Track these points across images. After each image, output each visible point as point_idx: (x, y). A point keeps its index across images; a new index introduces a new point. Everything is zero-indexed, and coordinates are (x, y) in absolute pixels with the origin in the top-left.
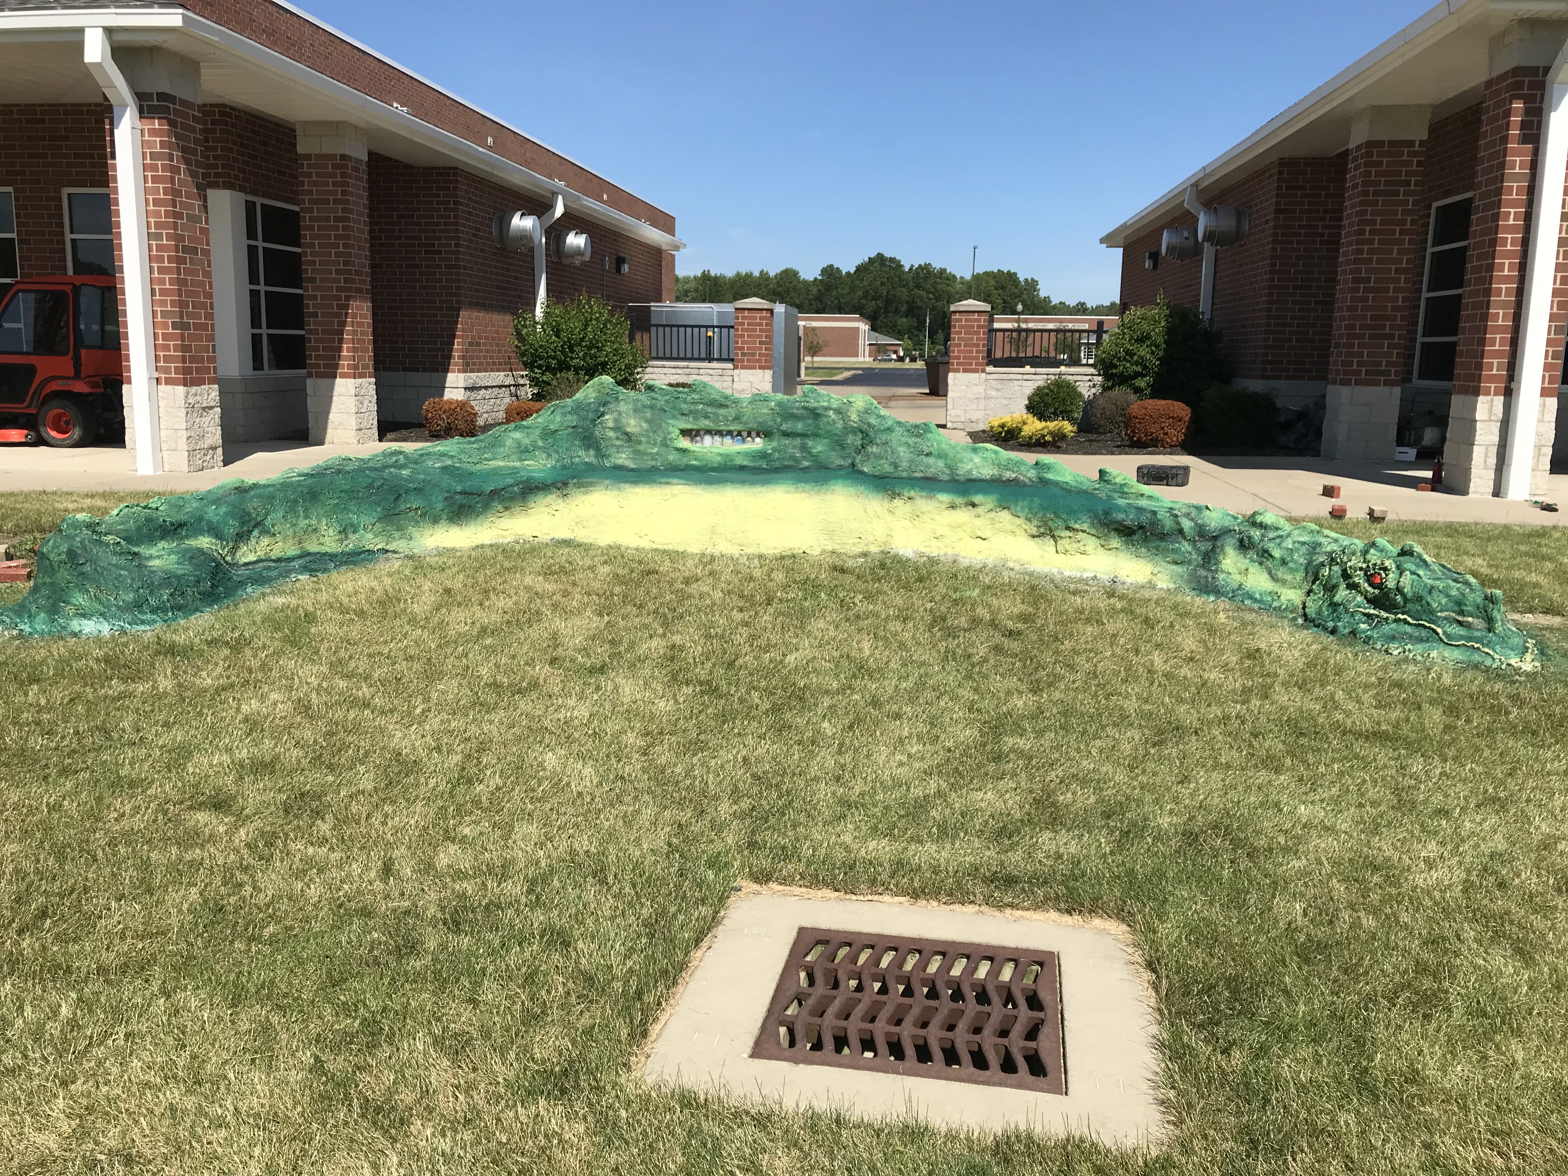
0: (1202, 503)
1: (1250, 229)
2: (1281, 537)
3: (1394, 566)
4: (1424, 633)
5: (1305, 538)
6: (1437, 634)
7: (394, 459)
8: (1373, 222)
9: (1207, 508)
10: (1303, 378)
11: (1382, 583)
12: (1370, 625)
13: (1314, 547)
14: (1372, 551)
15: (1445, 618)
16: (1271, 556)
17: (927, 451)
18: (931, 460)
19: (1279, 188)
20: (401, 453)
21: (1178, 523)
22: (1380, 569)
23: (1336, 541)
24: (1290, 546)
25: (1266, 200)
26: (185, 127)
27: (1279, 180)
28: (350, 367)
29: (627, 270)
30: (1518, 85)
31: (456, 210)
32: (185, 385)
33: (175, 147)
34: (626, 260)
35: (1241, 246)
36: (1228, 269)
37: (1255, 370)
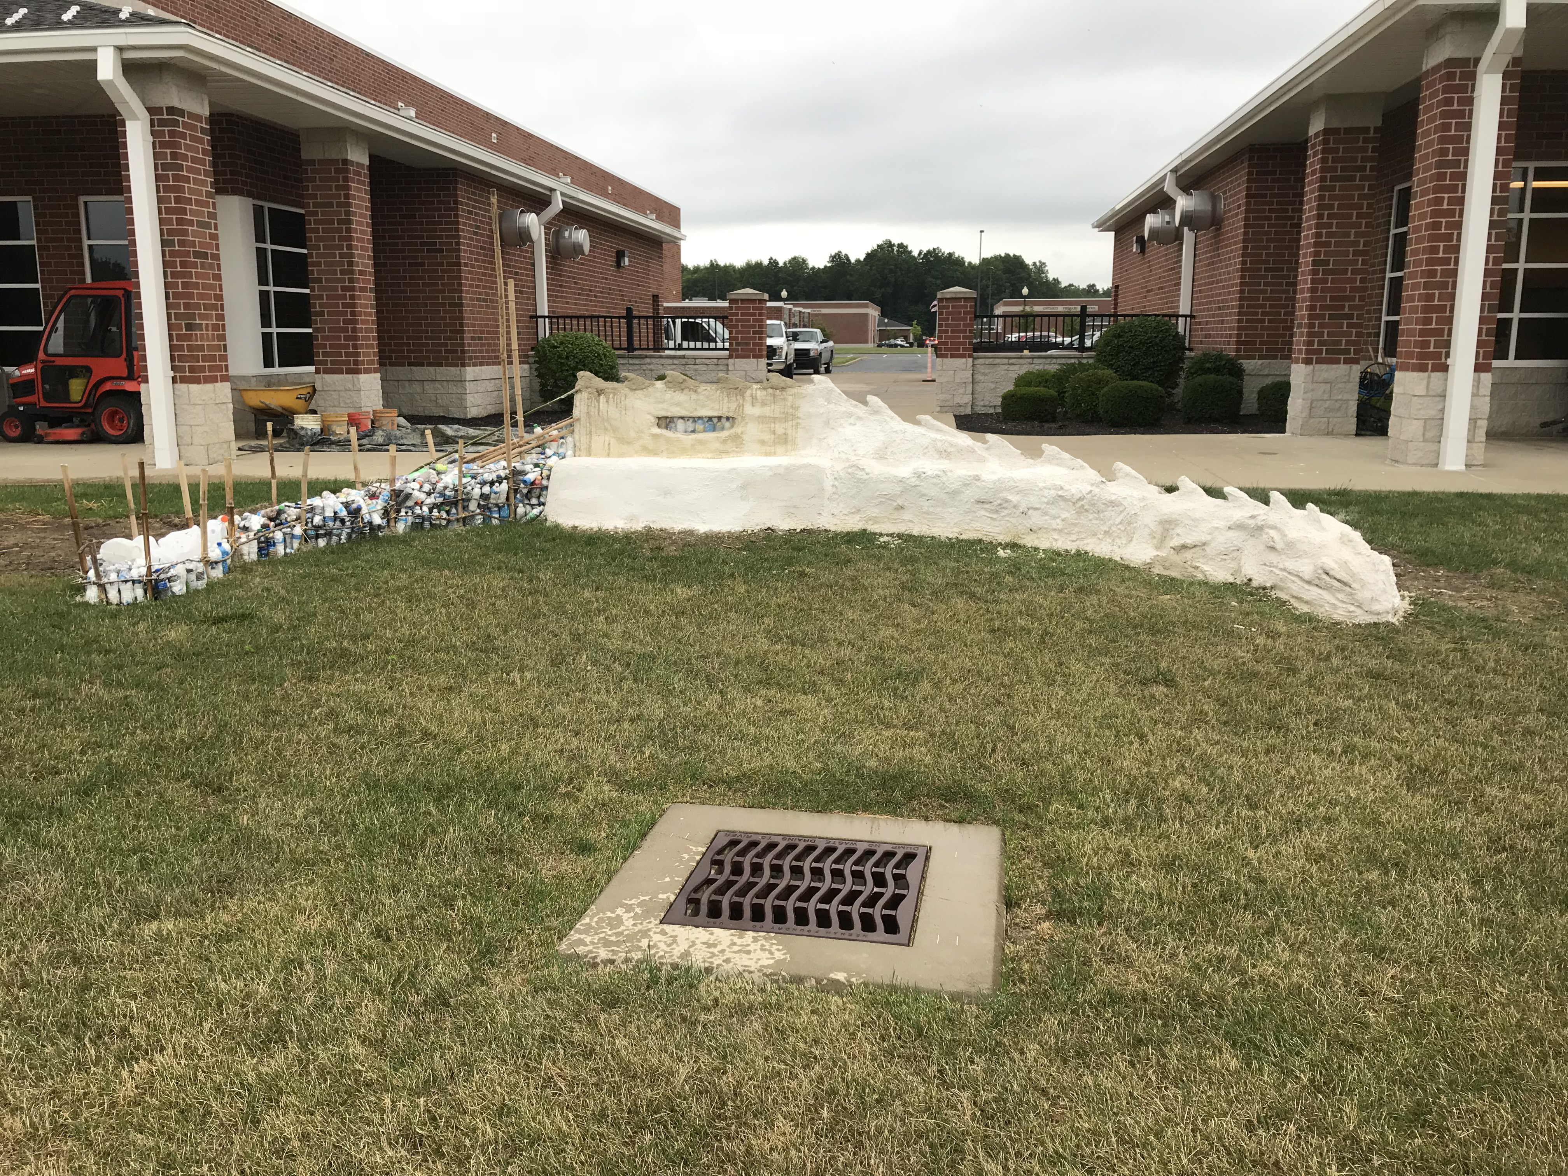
1: (1225, 213)
19: (1250, 173)
25: (1239, 185)
26: (193, 138)
27: (1250, 166)
28: (356, 363)
29: (627, 263)
30: (1451, 76)
31: (457, 209)
32: (199, 383)
33: (185, 157)
34: (627, 253)
35: (1217, 230)
36: (1206, 253)
37: (1230, 350)
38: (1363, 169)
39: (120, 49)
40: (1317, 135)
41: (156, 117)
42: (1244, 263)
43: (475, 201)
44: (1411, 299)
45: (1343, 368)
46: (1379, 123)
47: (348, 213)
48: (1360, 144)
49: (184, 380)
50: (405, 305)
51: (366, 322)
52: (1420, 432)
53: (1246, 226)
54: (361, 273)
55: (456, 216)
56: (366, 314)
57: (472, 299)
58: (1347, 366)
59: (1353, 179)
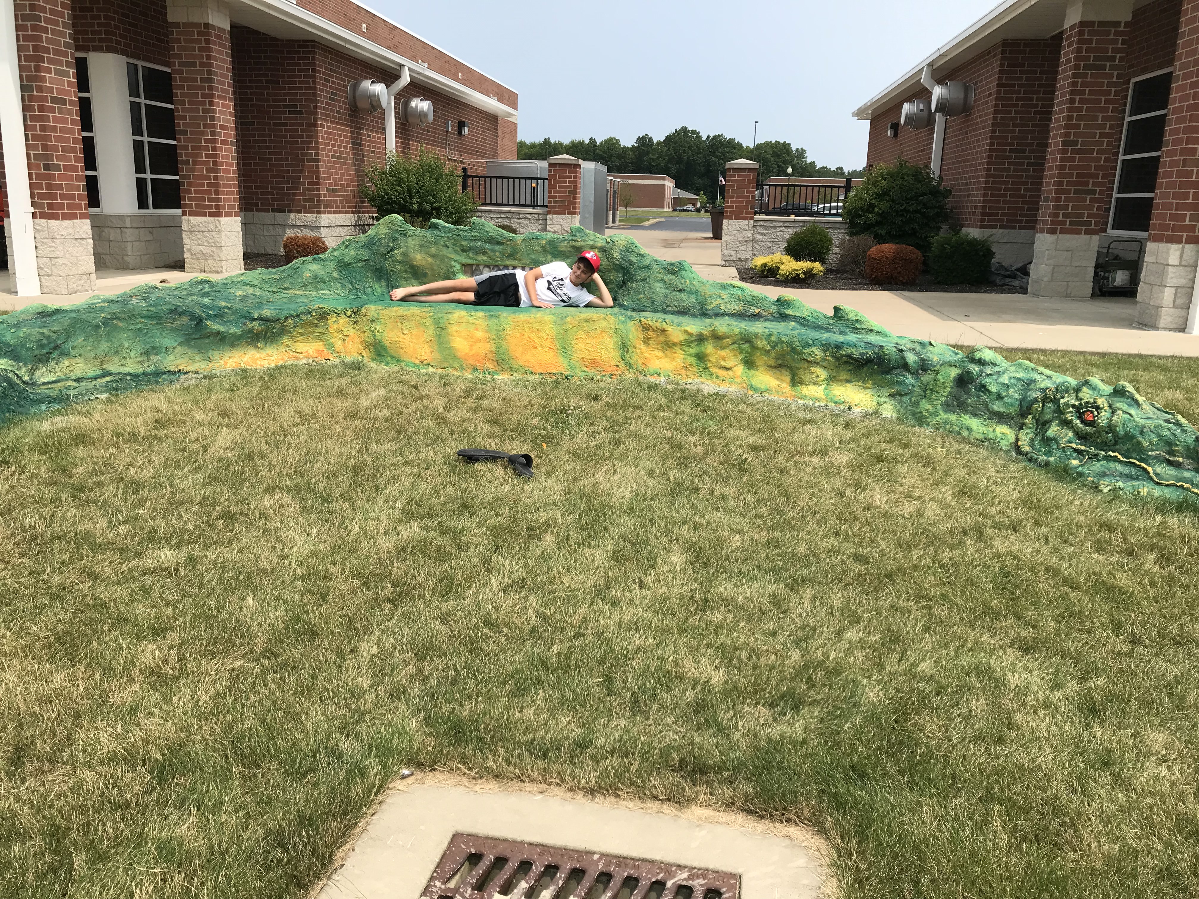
0: (926, 340)
1: (975, 101)
2: (998, 373)
3: (1106, 405)
4: (1133, 471)
5: (1020, 375)
6: (1148, 473)
7: (200, 287)
8: (1082, 93)
9: (931, 344)
10: (1014, 228)
11: (1094, 421)
12: (1081, 461)
13: (1029, 384)
14: (1085, 389)
15: (1155, 457)
16: (988, 391)
17: (680, 287)
18: (684, 296)
19: (1002, 65)
20: (206, 282)
21: (903, 358)
22: (1092, 407)
23: (1050, 377)
24: (1006, 382)
25: (990, 76)
27: (1002, 59)
28: (218, 207)
29: (466, 132)
31: (314, 77)
32: (58, 219)
33: (43, 9)
34: (468, 124)
35: (968, 116)
36: (955, 136)
37: (975, 220)
38: (1113, 59)
40: (1072, 27)
42: (991, 144)
43: (332, 70)
44: (1169, 175)
45: (1083, 238)
46: (1129, 19)
47: (210, 73)
48: (1112, 37)
49: (43, 216)
50: (271, 159)
51: (226, 171)
52: (1172, 299)
53: (995, 112)
54: (223, 127)
55: (314, 83)
56: (227, 164)
57: (327, 156)
58: (1088, 236)
59: (1103, 67)
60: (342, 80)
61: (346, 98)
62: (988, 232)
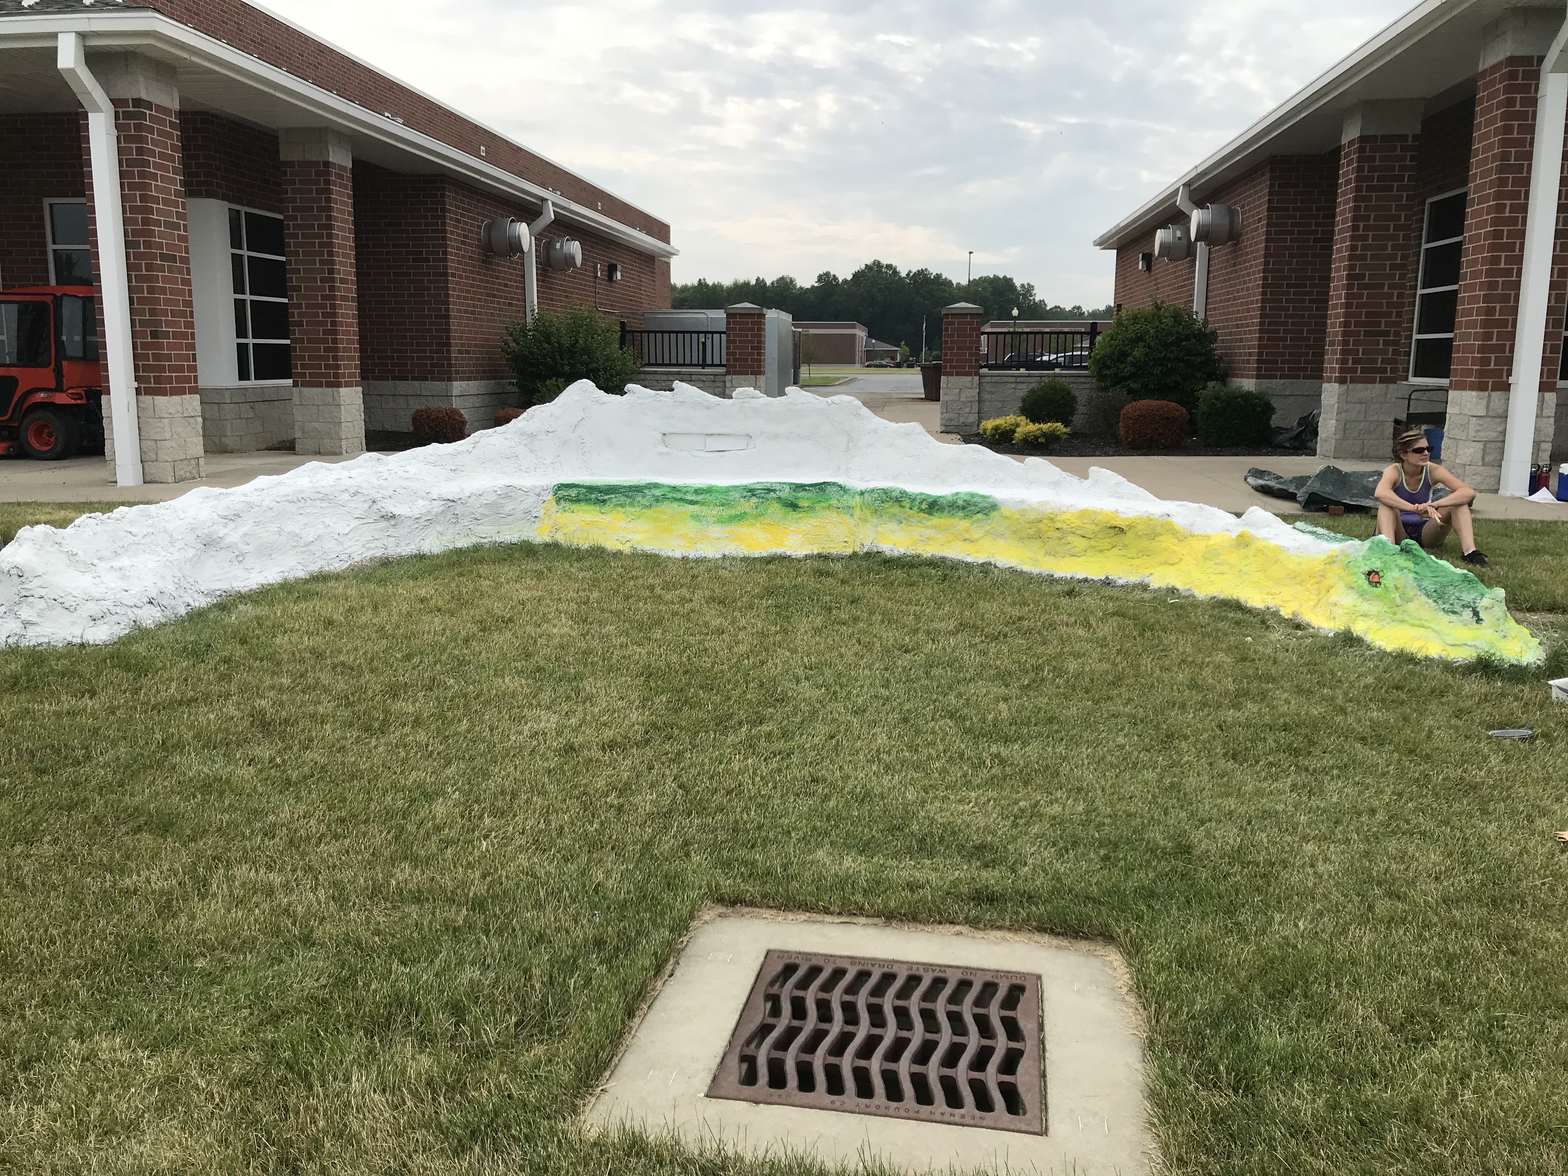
1: (1243, 227)
2: (1276, 535)
8: (1367, 218)
10: (1297, 377)
11: (1379, 582)
16: (1265, 555)
19: (1272, 186)
21: (1171, 523)
23: (1332, 539)
24: (1285, 545)
25: (1259, 198)
26: (161, 133)
27: (1272, 178)
28: (336, 375)
29: (619, 277)
30: (1513, 75)
31: (444, 217)
32: (165, 395)
33: (152, 153)
34: (619, 267)
35: (1236, 245)
36: (1221, 269)
37: (1250, 369)
38: (1401, 178)
39: (82, 36)
40: (1351, 143)
41: (121, 110)
42: (1265, 278)
43: (463, 209)
44: (1468, 313)
45: (1378, 388)
46: (1418, 131)
47: (329, 218)
48: (1398, 152)
49: (150, 392)
50: (390, 316)
51: (347, 333)
52: (1480, 455)
53: (1267, 240)
54: (343, 281)
55: (444, 224)
56: (348, 325)
57: (459, 311)
58: (1384, 385)
59: (1390, 188)
60: (475, 219)
61: (479, 240)
62: (1266, 383)
